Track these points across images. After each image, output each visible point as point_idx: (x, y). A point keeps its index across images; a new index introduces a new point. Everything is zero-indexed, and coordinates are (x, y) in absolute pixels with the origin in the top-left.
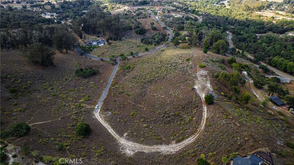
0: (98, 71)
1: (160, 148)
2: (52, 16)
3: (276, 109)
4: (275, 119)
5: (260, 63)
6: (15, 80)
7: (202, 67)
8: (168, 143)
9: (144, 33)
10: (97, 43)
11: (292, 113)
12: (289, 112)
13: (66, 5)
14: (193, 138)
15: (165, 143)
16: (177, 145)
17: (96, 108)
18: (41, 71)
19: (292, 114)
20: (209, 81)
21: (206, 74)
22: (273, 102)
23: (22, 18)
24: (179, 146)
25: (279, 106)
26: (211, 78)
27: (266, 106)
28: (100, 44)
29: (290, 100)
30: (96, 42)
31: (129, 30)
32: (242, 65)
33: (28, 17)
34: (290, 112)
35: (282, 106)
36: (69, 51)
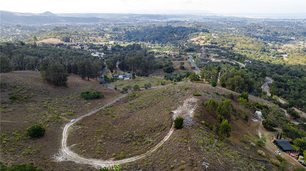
0: (103, 96)
1: (94, 162)
2: (100, 55)
3: (280, 154)
4: (263, 161)
5: (293, 109)
6: (21, 90)
7: (196, 95)
8: (105, 159)
9: (172, 71)
10: (123, 77)
11: (301, 162)
12: (298, 160)
13: (117, 48)
14: (136, 158)
15: (103, 159)
16: (114, 162)
17: (72, 121)
18: (50, 88)
19: (301, 164)
20: (195, 108)
21: (196, 101)
22: (279, 146)
23: (72, 54)
24: (114, 163)
25: (285, 151)
26: (199, 105)
27: (262, 147)
28: (126, 78)
29: (301, 145)
30: (122, 75)
31: (159, 69)
32: (259, 104)
33: (78, 54)
34: (299, 162)
35: (290, 152)
36: (90, 79)
